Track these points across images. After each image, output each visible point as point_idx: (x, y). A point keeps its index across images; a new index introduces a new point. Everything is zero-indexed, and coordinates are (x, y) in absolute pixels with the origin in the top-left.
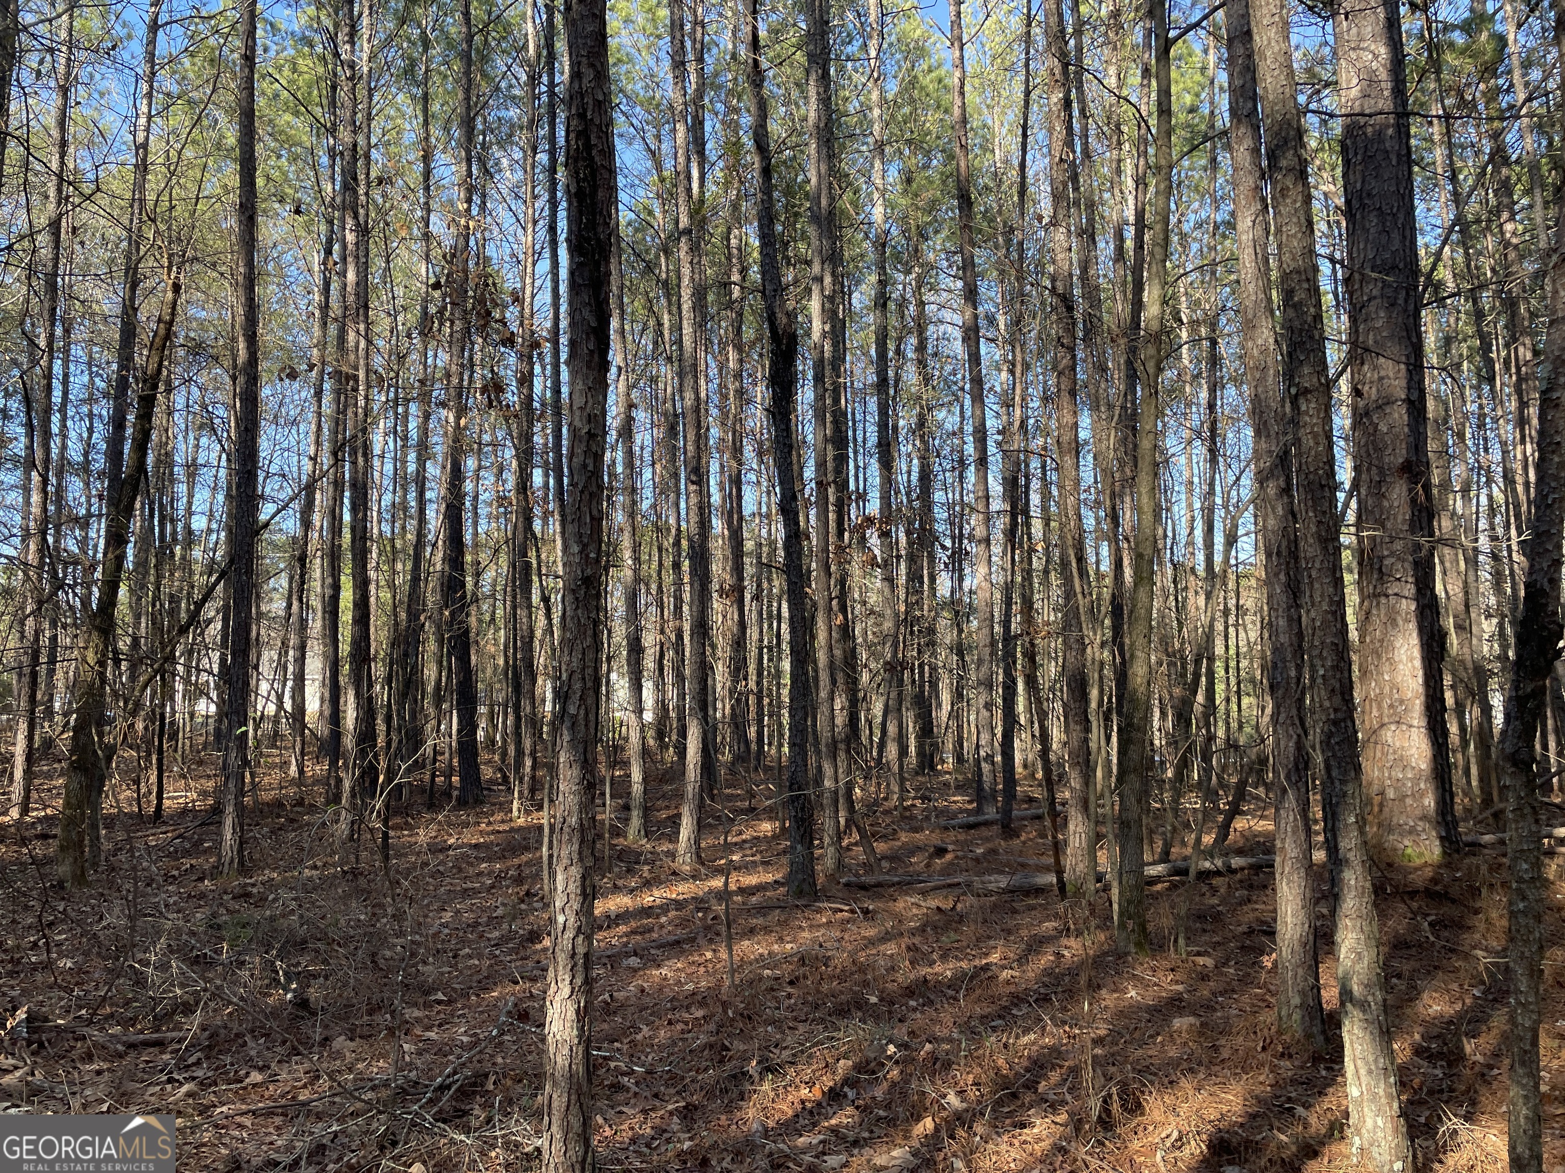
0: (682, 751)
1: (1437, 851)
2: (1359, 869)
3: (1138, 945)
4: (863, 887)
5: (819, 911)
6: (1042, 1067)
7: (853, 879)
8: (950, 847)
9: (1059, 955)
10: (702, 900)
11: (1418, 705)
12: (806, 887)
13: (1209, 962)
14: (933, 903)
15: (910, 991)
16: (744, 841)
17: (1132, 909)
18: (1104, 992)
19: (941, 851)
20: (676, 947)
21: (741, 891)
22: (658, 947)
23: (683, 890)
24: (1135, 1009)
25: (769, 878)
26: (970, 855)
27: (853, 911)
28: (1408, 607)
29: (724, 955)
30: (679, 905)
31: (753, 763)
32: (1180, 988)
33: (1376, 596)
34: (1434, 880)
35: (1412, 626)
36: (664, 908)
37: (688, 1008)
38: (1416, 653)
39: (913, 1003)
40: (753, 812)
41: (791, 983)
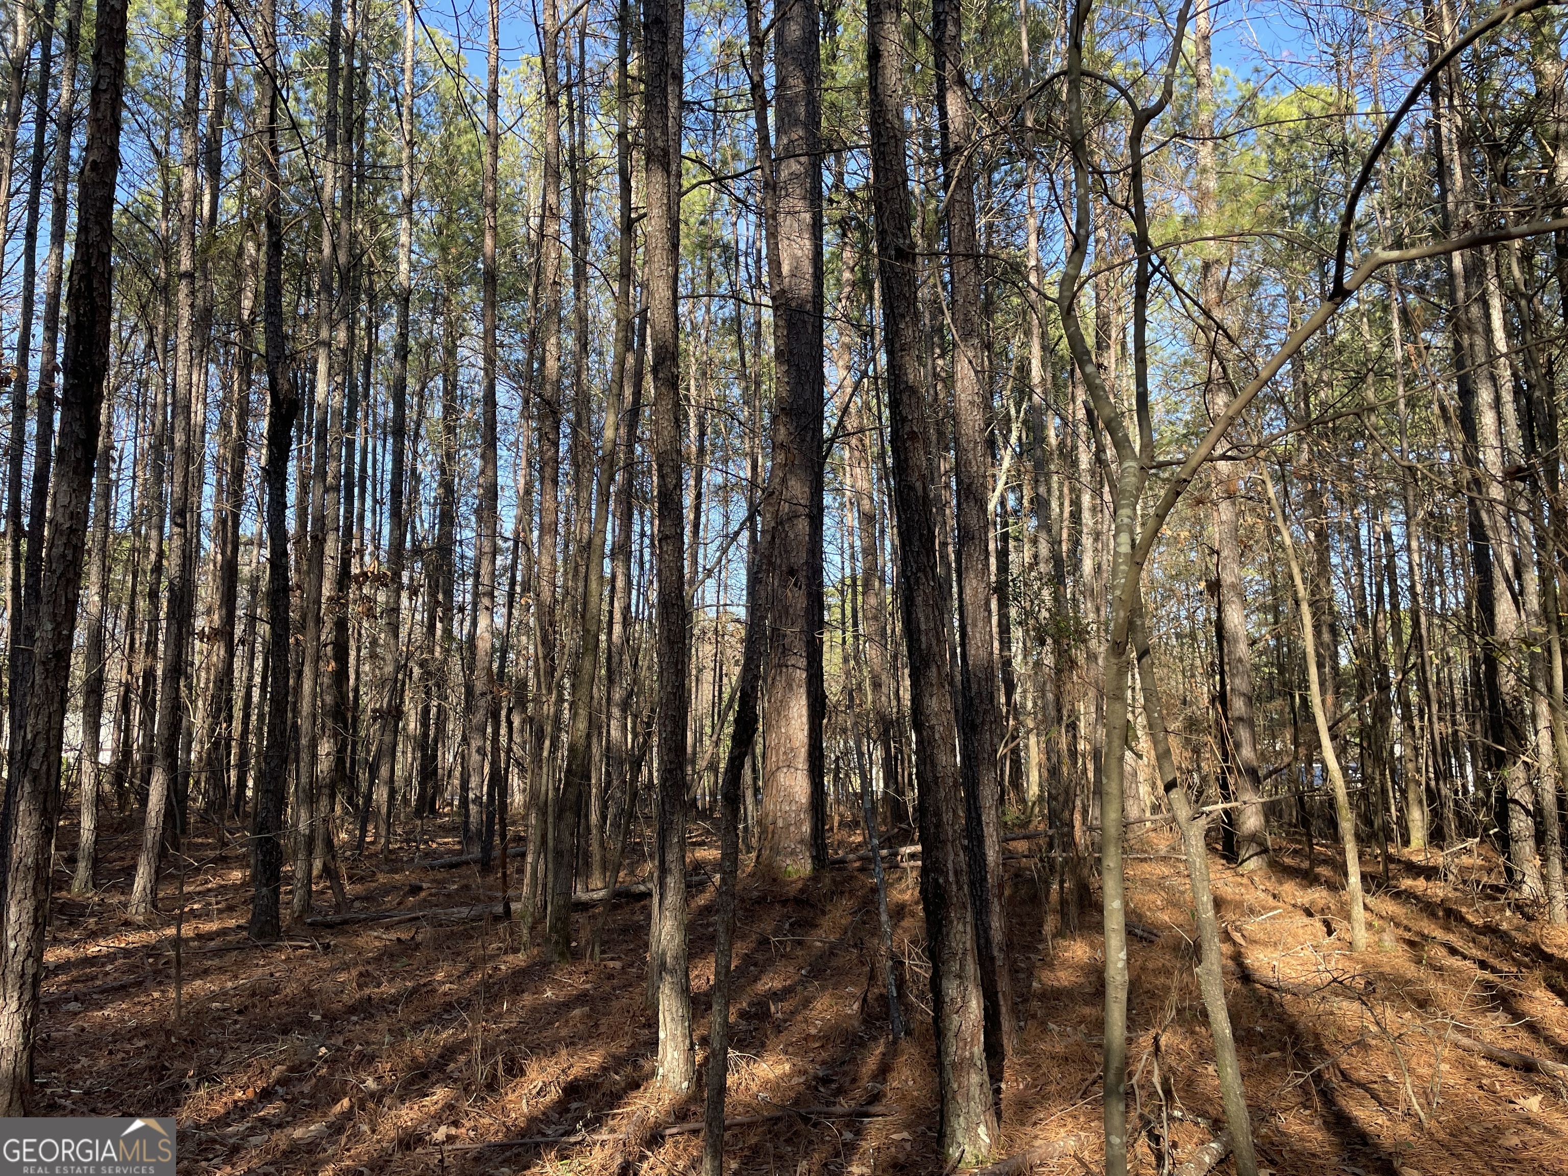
0: (144, 800)
1: (809, 867)
2: (677, 875)
3: (562, 955)
4: (330, 926)
5: (279, 950)
6: (454, 1052)
7: (319, 918)
8: (425, 885)
9: (496, 969)
10: (154, 948)
11: (803, 753)
12: (268, 928)
13: (618, 964)
14: (393, 936)
15: (352, 1010)
16: (209, 890)
17: (559, 925)
18: (525, 995)
19: (415, 890)
20: (121, 991)
21: (199, 937)
22: (102, 992)
23: (134, 939)
24: (547, 1004)
25: (232, 923)
26: (444, 891)
27: (313, 947)
28: (801, 675)
29: (172, 994)
30: (127, 953)
31: (228, 811)
32: (588, 986)
33: (780, 666)
34: (802, 891)
35: (803, 690)
36: (111, 957)
37: (130, 1040)
38: (804, 711)
39: (354, 1018)
40: (224, 861)
41: (240, 1012)
